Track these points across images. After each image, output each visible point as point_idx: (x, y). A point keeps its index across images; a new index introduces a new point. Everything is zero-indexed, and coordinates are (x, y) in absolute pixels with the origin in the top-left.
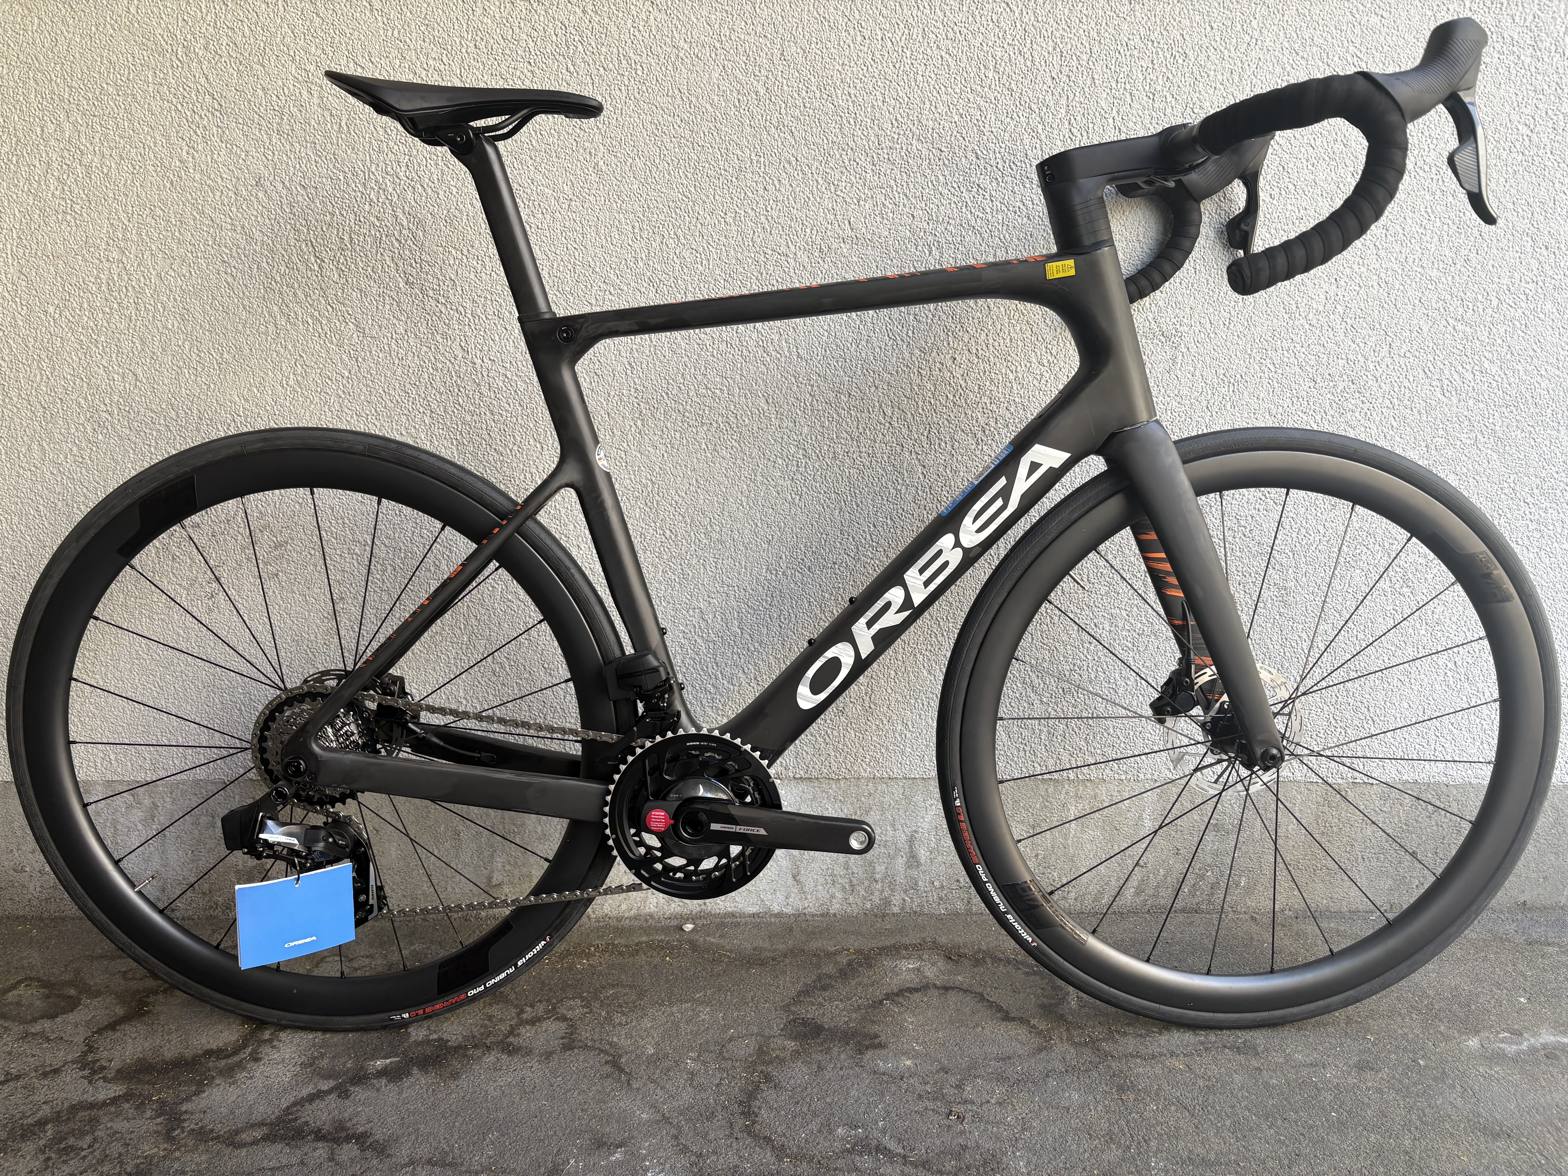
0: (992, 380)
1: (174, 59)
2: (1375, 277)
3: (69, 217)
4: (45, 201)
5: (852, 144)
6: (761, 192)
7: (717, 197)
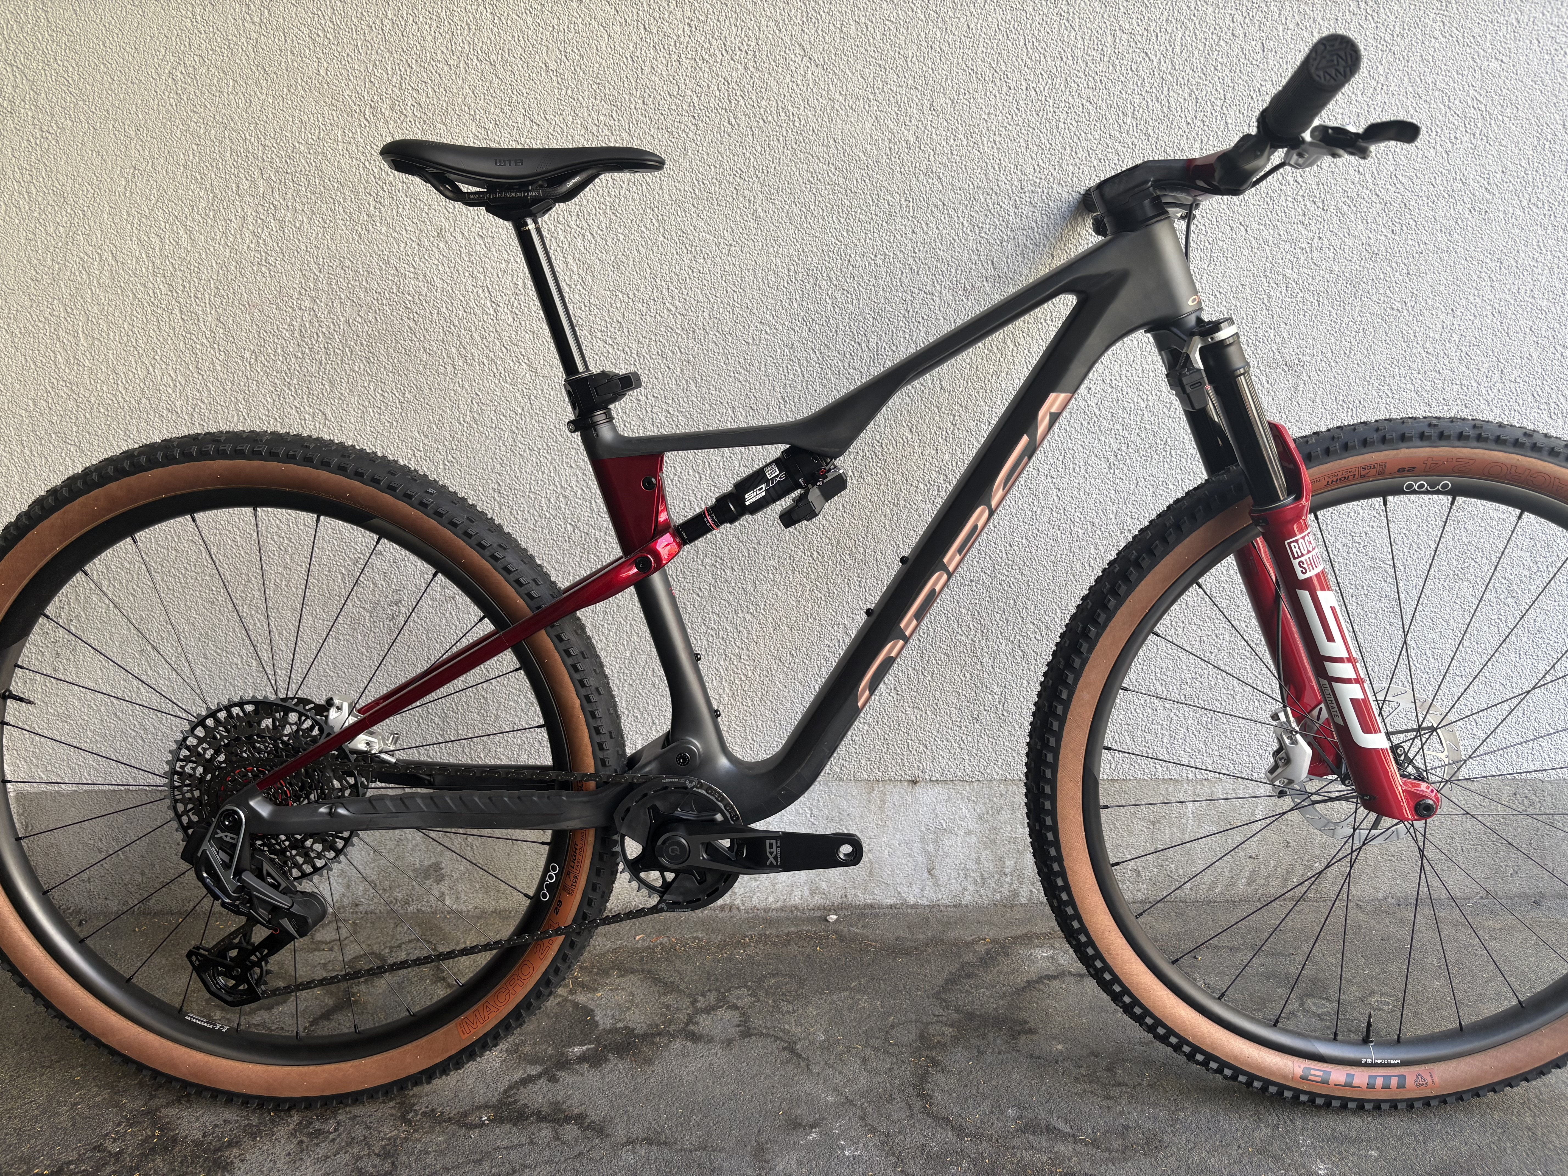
0: (1124, 408)
1: (362, 119)
2: (1489, 308)
3: (263, 269)
4: (241, 253)
5: (996, 188)
6: (909, 235)
7: (868, 241)
